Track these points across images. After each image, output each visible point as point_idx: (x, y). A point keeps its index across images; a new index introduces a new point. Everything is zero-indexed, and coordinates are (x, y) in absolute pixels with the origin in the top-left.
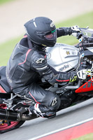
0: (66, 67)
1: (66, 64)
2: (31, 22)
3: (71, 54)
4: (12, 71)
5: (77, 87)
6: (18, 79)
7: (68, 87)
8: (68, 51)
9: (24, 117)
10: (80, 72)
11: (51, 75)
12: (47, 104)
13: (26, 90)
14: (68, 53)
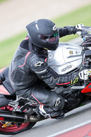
0: (68, 68)
1: (69, 64)
2: (33, 24)
3: (74, 54)
4: (13, 73)
5: (83, 87)
6: (19, 81)
7: (74, 88)
8: (71, 50)
9: (32, 119)
10: (82, 72)
11: (51, 79)
12: (50, 105)
13: (29, 92)
14: (71, 52)
